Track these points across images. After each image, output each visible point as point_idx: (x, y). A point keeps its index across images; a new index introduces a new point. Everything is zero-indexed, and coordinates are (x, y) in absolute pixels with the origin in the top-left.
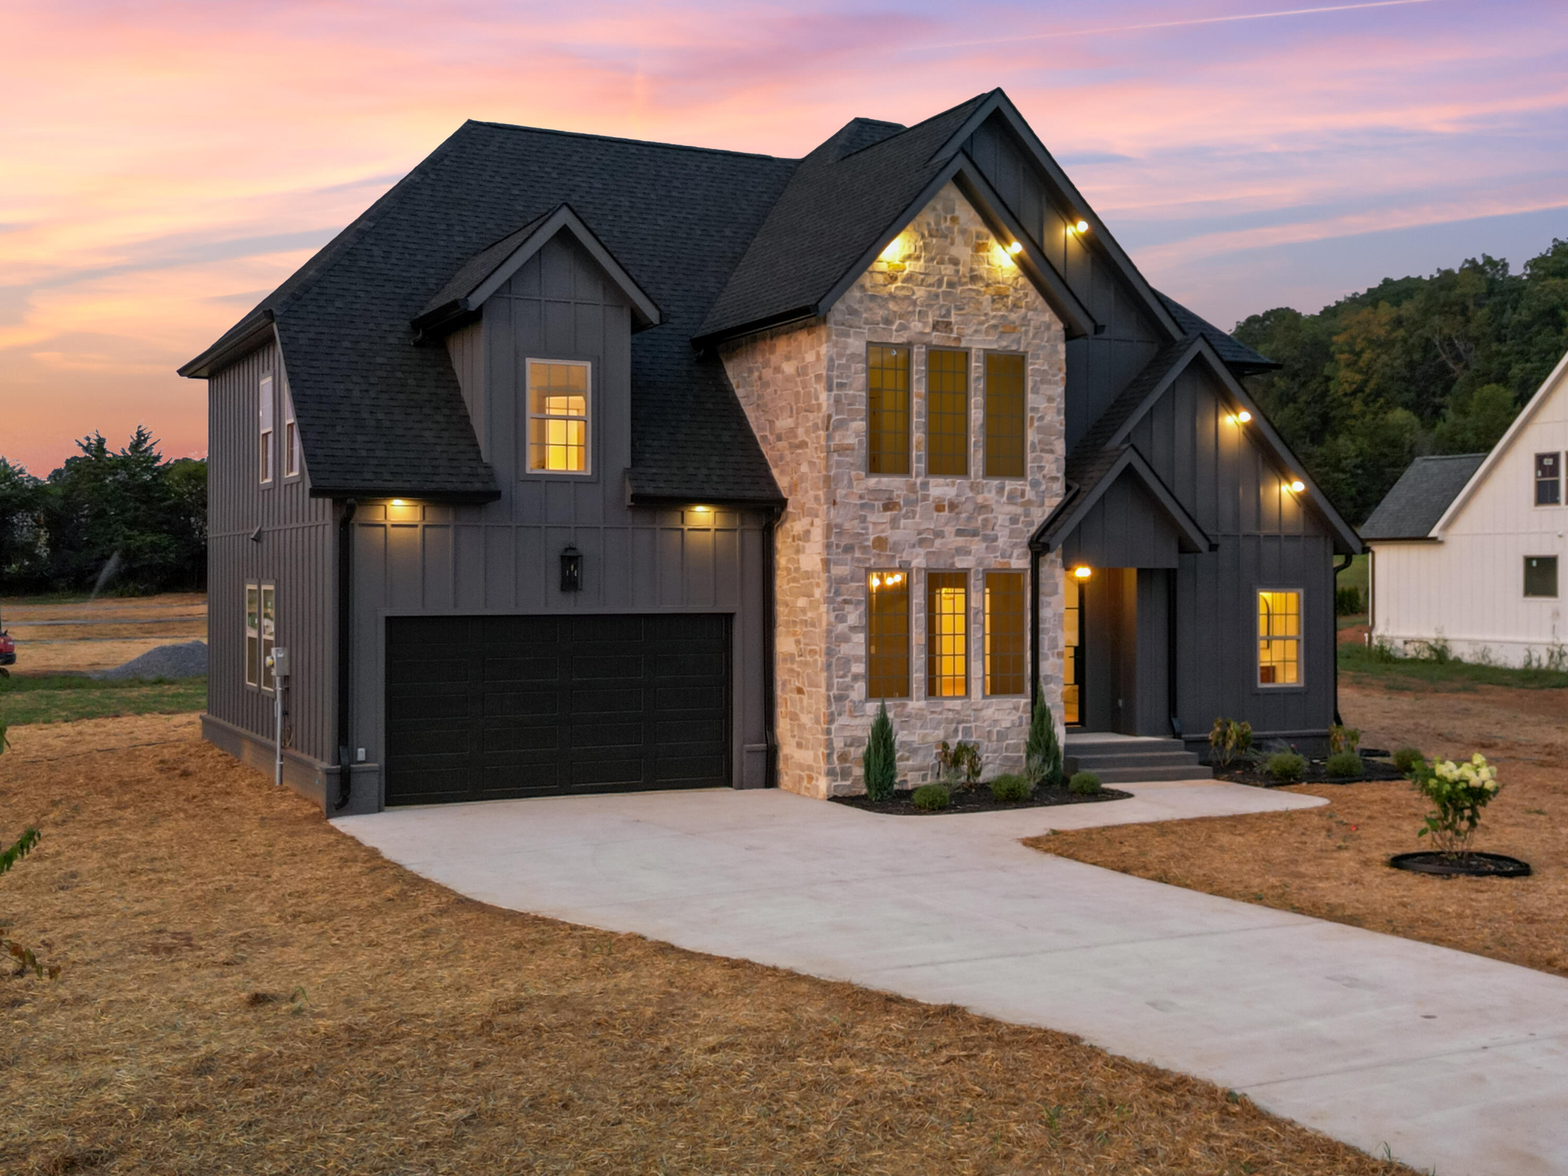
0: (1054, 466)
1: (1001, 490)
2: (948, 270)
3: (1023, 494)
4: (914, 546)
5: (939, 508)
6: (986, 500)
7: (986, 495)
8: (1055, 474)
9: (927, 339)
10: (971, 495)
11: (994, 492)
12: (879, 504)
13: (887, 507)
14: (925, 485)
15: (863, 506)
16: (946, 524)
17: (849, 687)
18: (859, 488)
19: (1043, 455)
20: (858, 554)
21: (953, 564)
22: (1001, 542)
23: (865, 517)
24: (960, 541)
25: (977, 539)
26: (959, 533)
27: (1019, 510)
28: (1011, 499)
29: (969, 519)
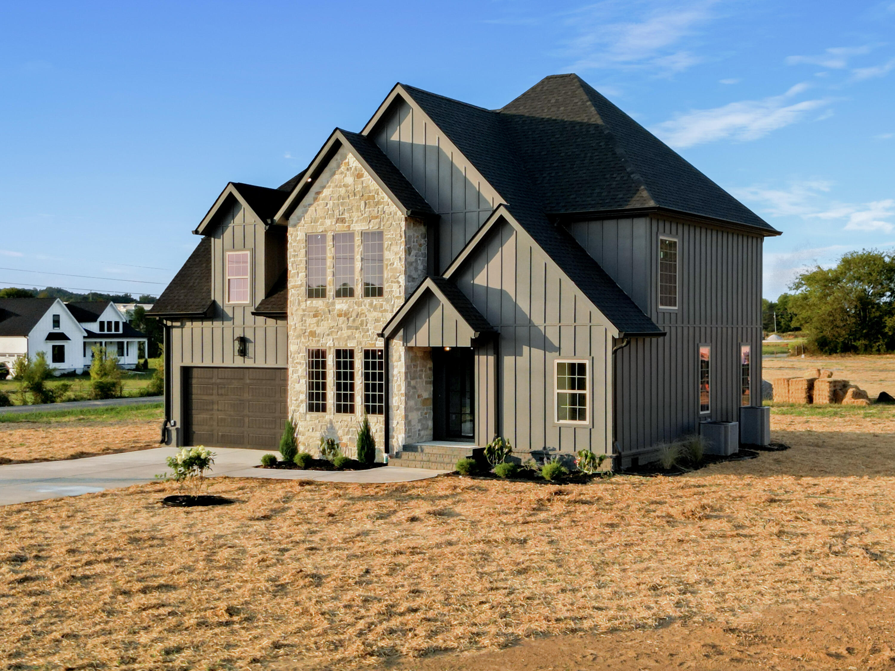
0: (398, 290)
1: (371, 304)
2: (343, 191)
3: (381, 306)
4: (328, 335)
5: (340, 315)
6: (362, 310)
7: (363, 307)
8: (398, 295)
9: (333, 228)
10: (356, 307)
11: (367, 306)
12: (312, 314)
13: (315, 316)
14: (333, 304)
15: (304, 315)
16: (343, 323)
17: (299, 406)
18: (303, 306)
19: (393, 284)
20: (303, 340)
21: (346, 345)
22: (370, 333)
23: (305, 320)
24: (349, 332)
25: (358, 331)
26: (349, 328)
27: (380, 315)
28: (375, 308)
29: (354, 320)
